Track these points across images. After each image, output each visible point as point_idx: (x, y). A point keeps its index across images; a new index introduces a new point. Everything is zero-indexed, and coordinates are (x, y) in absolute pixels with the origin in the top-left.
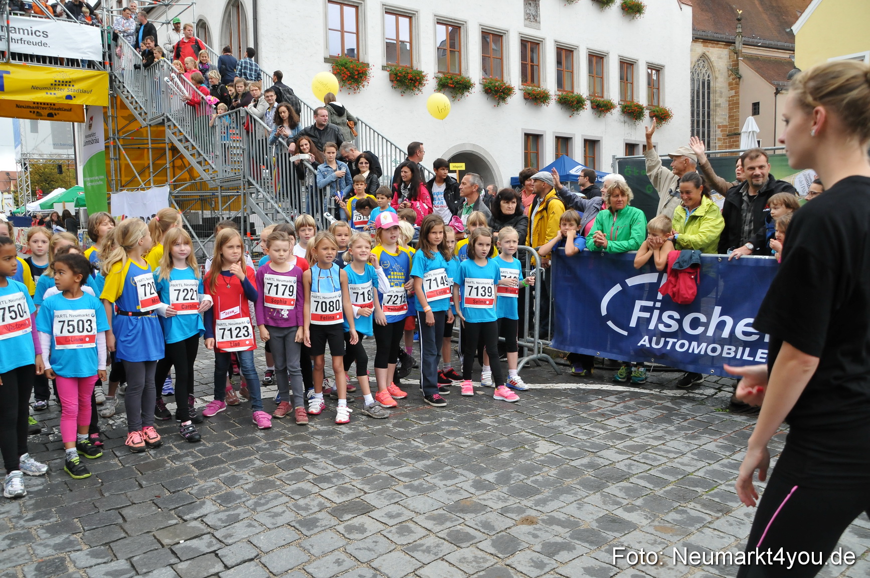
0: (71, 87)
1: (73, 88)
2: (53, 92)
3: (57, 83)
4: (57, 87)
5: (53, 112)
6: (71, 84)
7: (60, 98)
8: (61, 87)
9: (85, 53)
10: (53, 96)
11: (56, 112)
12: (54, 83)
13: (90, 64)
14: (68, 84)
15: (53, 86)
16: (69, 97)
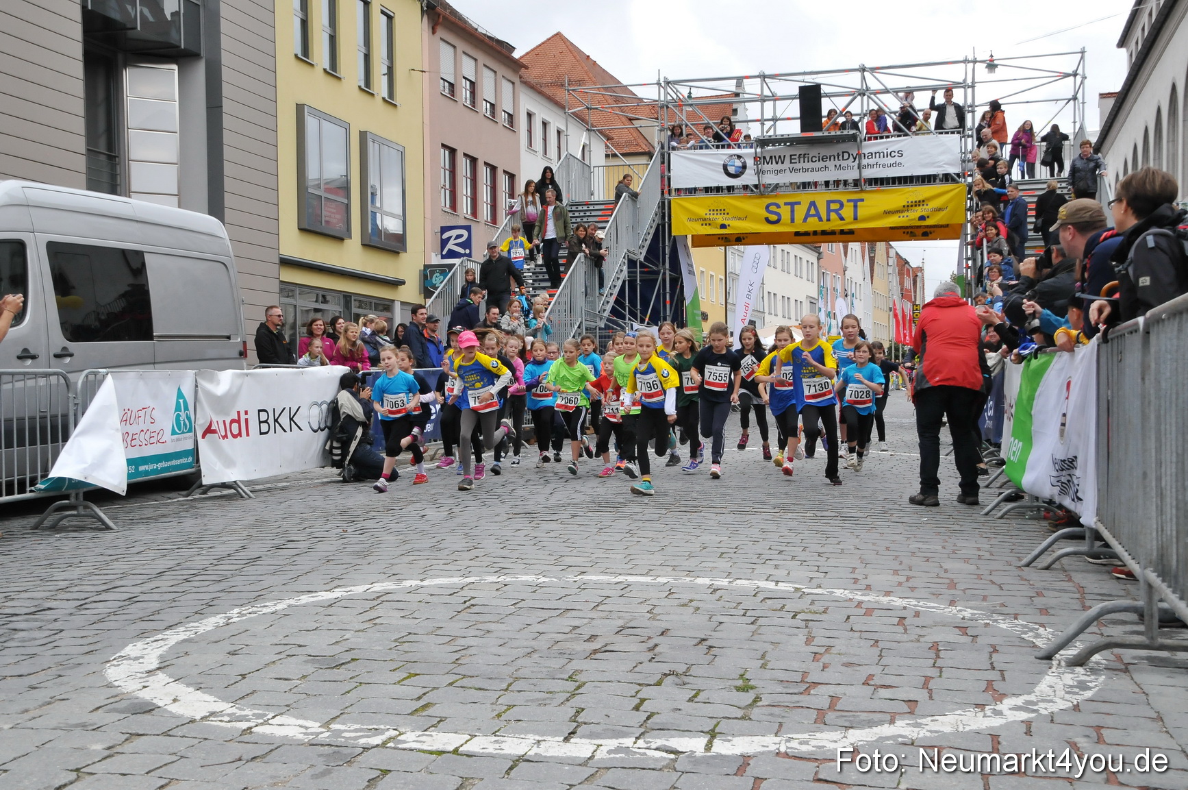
0: (925, 207)
1: (927, 207)
2: (905, 214)
3: (910, 204)
4: (910, 208)
5: (928, 230)
6: (925, 203)
7: (914, 219)
8: (914, 208)
9: (941, 166)
10: (905, 219)
11: (932, 230)
12: (906, 204)
13: (947, 178)
14: (921, 204)
15: (906, 208)
16: (922, 218)
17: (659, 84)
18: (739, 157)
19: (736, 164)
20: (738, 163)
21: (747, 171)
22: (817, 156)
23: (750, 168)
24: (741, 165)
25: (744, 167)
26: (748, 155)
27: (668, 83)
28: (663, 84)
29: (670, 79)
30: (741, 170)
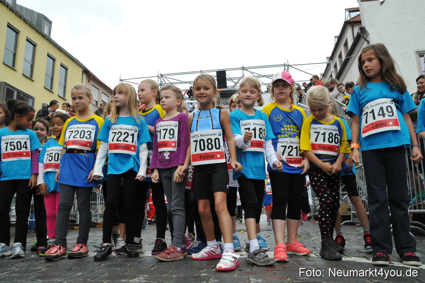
17: (158, 76)
18: (191, 104)
19: (190, 107)
20: (191, 106)
21: (195, 109)
22: (225, 102)
23: (196, 108)
24: (192, 107)
25: (194, 108)
26: (195, 103)
27: (162, 76)
28: (160, 77)
29: (162, 74)
30: (192, 109)
